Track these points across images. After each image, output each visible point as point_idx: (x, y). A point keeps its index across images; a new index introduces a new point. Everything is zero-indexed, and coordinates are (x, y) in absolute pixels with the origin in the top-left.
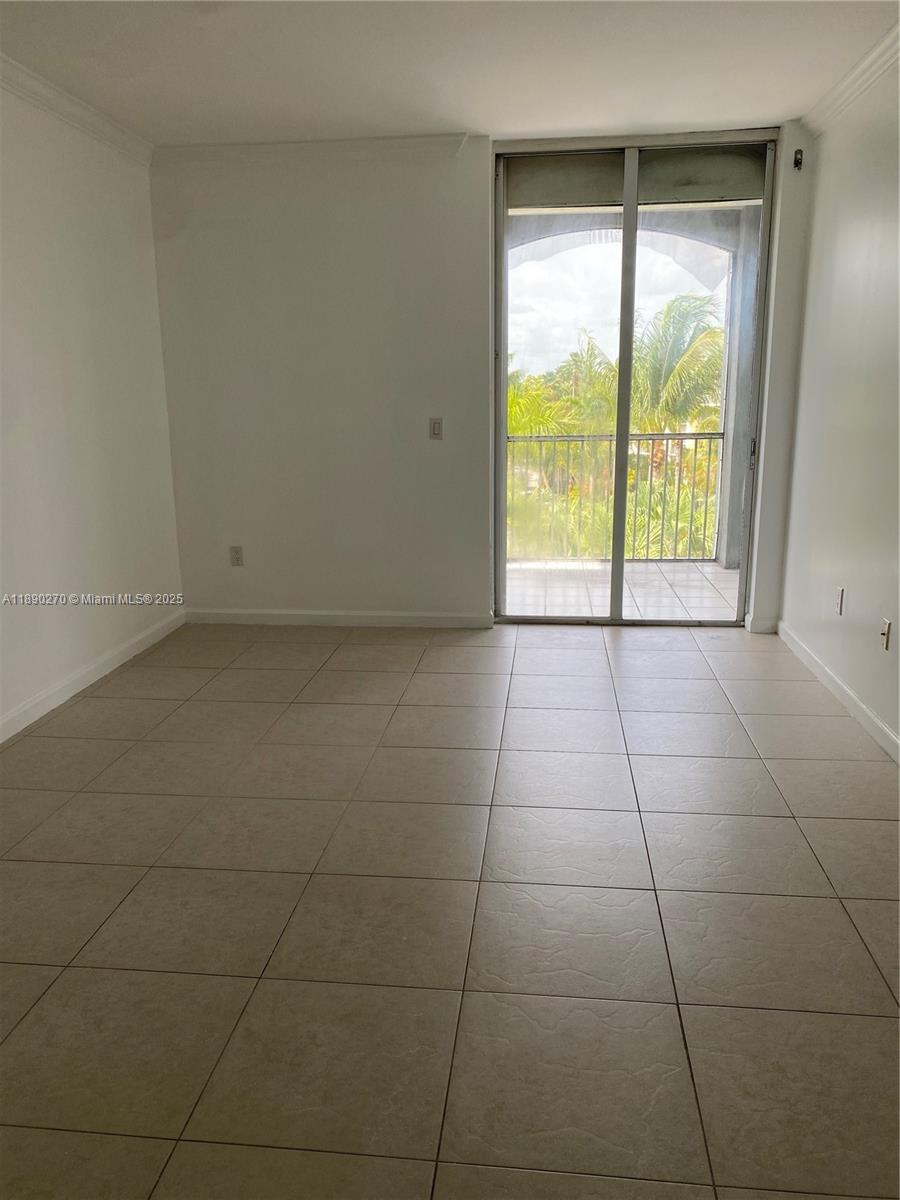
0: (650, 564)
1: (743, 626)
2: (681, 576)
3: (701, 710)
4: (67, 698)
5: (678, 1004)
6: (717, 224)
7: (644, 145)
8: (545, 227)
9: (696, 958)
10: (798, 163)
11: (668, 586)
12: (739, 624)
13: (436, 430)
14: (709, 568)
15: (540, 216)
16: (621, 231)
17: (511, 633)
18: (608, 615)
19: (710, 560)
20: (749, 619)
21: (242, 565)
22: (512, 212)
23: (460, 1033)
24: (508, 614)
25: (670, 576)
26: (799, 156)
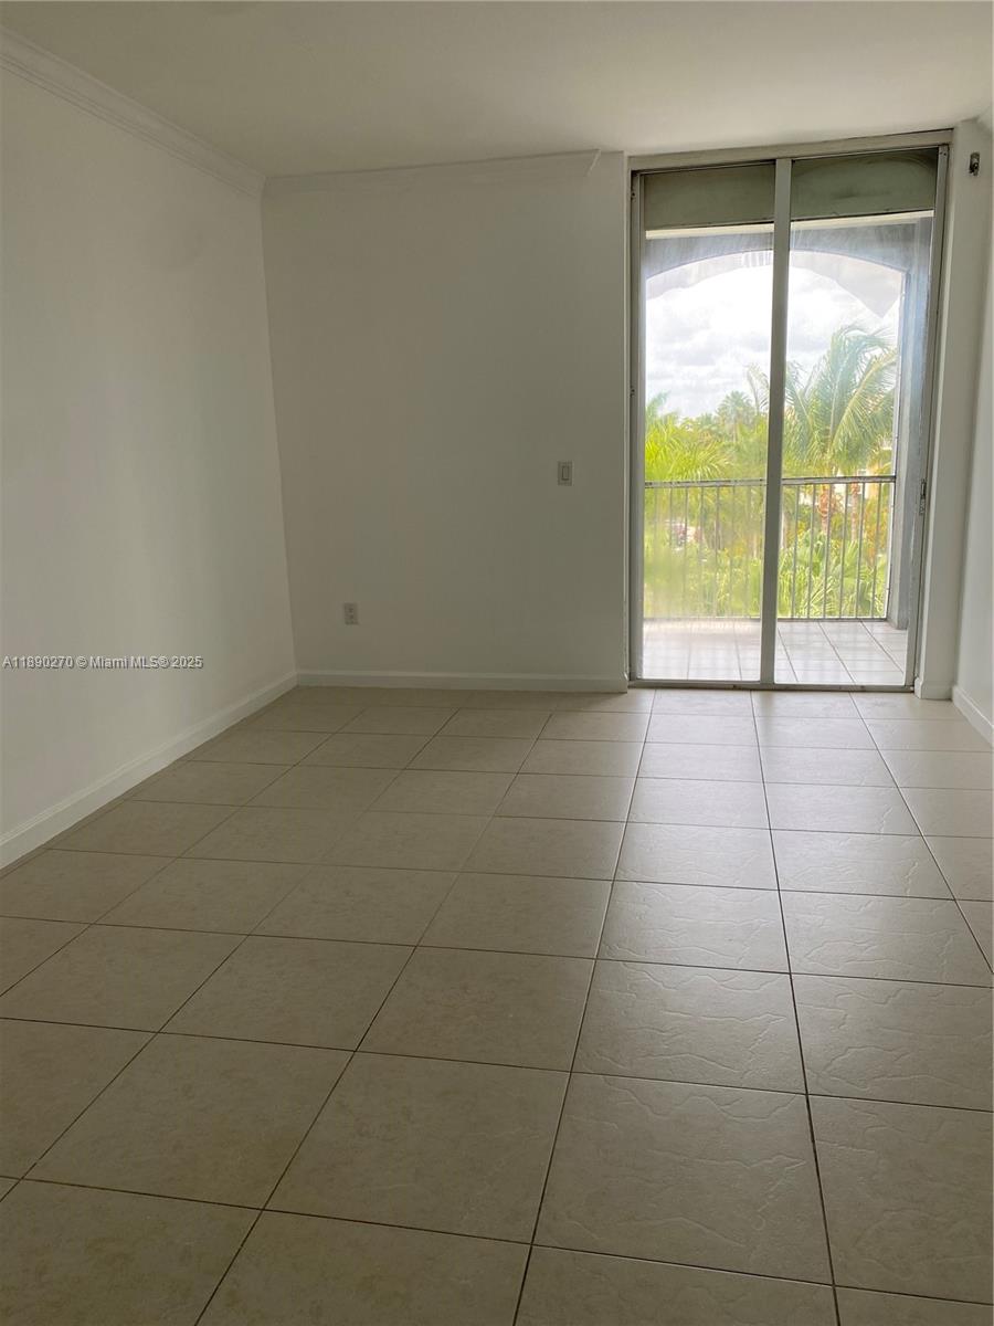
0: (811, 624)
1: (913, 692)
2: (845, 637)
3: (857, 782)
4: (168, 762)
5: (807, 1094)
6: (882, 240)
7: (796, 154)
8: (687, 250)
9: (832, 1047)
10: (973, 168)
11: (830, 648)
12: (907, 689)
13: (564, 474)
14: (879, 628)
15: (680, 239)
16: (772, 252)
17: (648, 698)
18: (758, 678)
19: (881, 620)
20: (919, 683)
21: (357, 623)
22: (650, 234)
23: (565, 1116)
24: (645, 677)
25: (834, 638)
26: (975, 161)
